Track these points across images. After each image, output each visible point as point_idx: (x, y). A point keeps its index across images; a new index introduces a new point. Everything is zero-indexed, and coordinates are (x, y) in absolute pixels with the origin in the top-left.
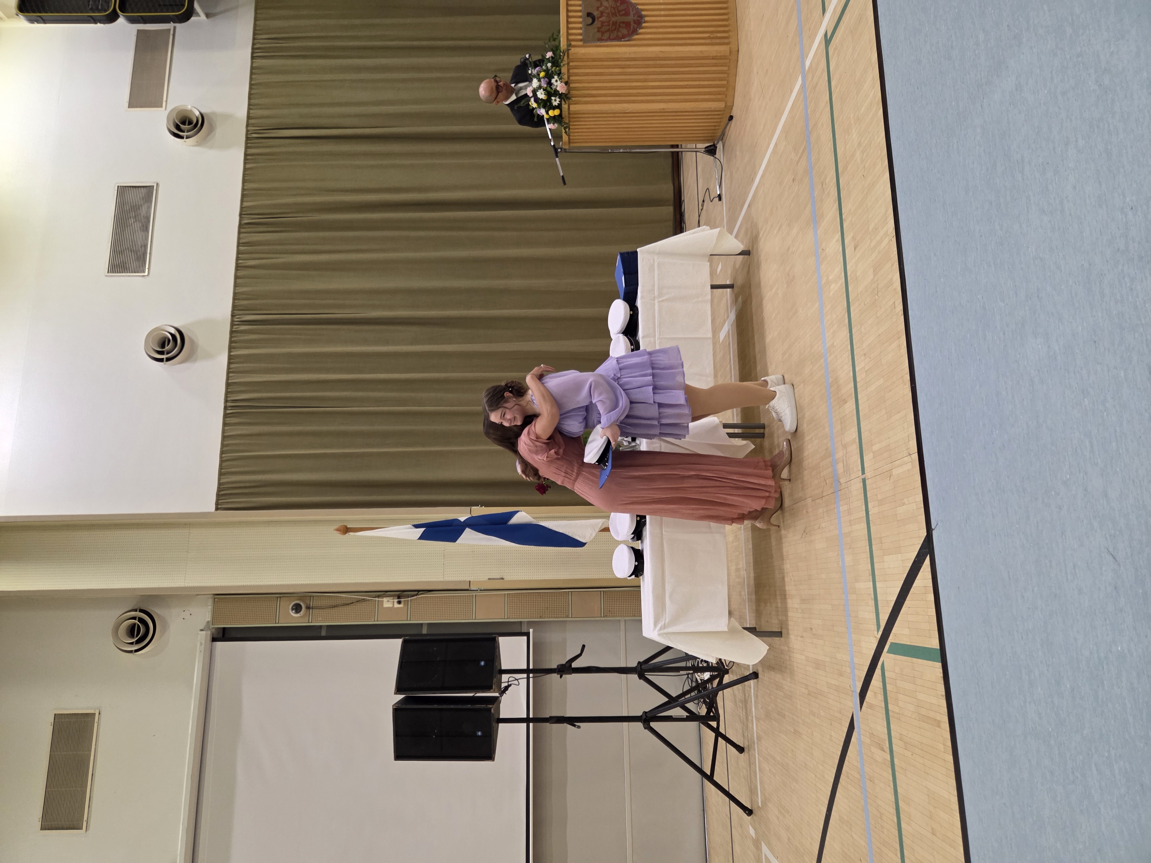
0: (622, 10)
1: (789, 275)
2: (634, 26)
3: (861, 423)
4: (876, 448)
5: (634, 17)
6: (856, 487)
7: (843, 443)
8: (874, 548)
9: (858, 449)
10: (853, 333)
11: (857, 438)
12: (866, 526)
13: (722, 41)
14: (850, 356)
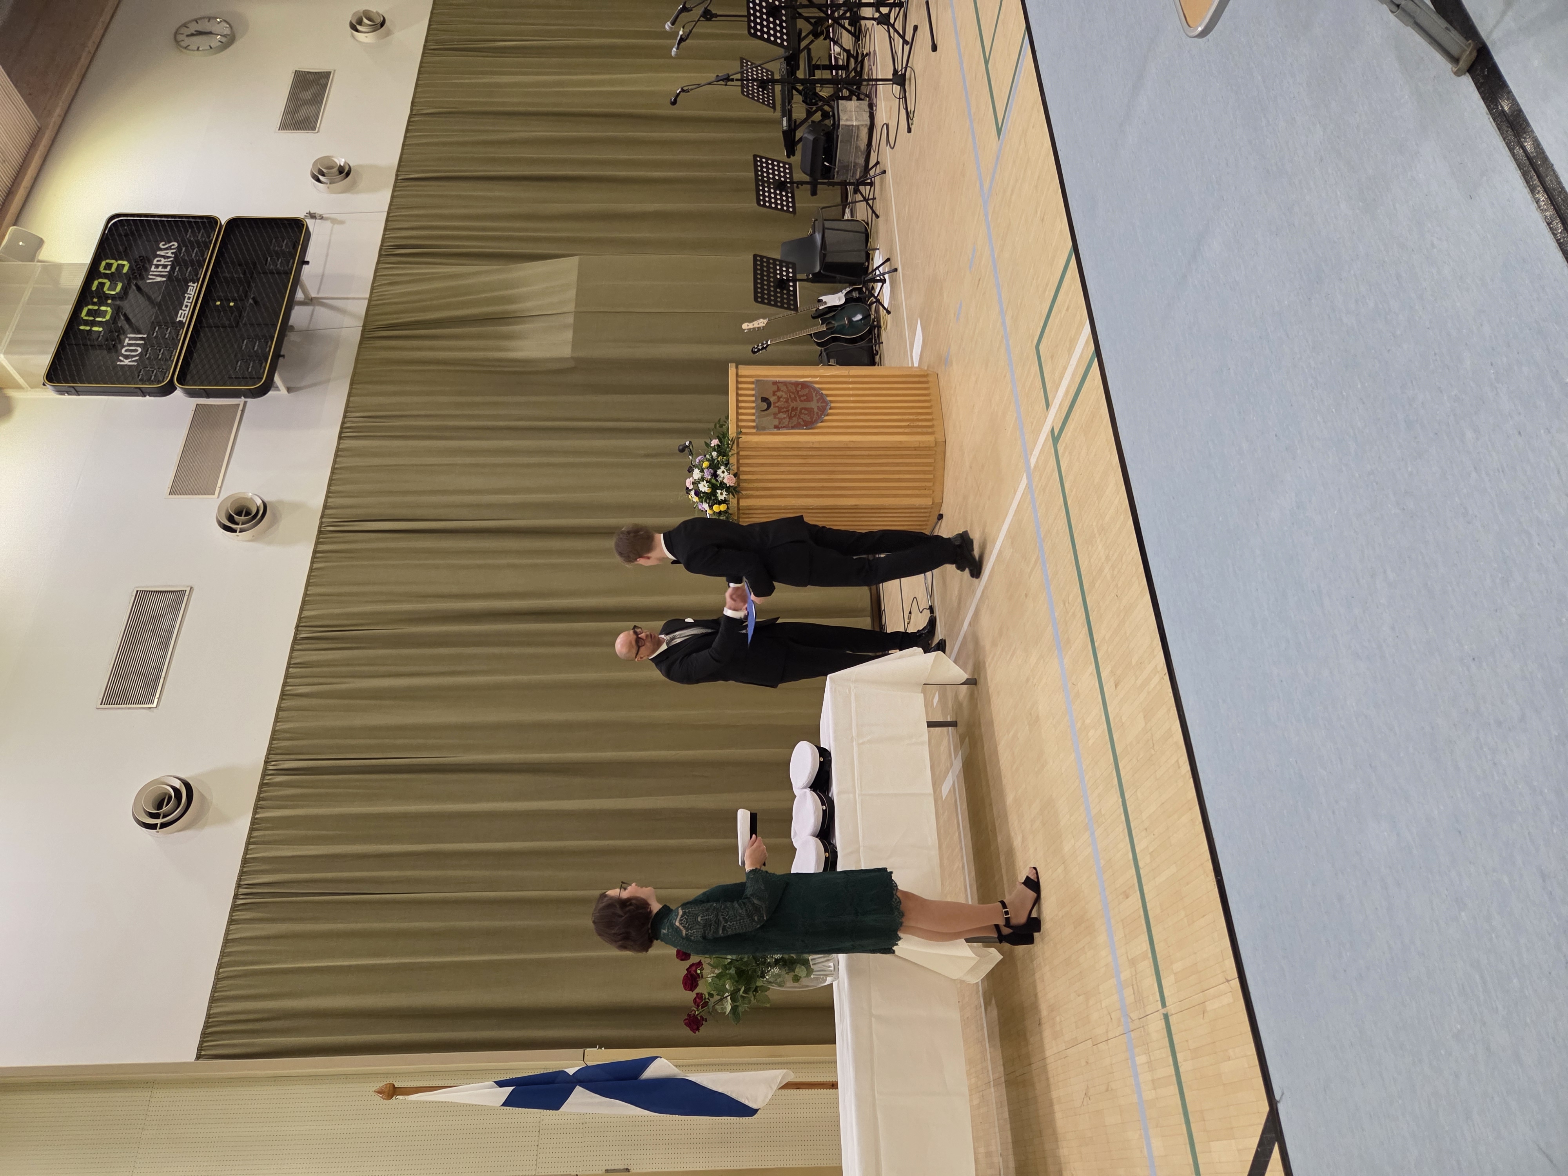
0: (804, 396)
1: (1031, 714)
2: (817, 413)
3: (1152, 929)
4: (1178, 966)
5: (818, 402)
6: (1156, 1025)
7: (1130, 958)
8: (1193, 1125)
9: (1153, 967)
10: (1126, 798)
11: (1149, 951)
12: (1177, 1091)
13: (925, 430)
14: (1126, 830)
